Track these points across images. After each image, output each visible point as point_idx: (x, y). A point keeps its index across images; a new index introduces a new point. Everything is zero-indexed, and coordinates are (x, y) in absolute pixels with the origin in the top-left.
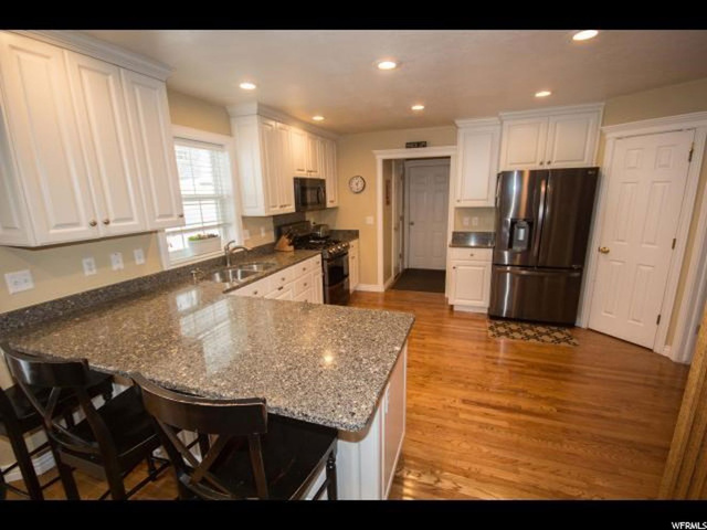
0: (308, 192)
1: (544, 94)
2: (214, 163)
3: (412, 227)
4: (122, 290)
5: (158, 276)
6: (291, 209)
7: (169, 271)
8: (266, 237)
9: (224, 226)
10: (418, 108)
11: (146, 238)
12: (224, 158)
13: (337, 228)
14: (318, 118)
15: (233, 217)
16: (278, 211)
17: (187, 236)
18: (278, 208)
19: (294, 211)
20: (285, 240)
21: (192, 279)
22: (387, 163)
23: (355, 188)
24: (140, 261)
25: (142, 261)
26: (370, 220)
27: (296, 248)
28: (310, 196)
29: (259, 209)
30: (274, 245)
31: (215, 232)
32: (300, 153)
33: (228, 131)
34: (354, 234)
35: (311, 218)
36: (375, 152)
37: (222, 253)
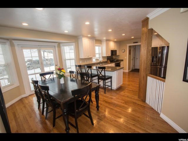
2: (99, 48)
3: (137, 60)
6: (110, 55)
8: (106, 60)
9: (99, 58)
11: (90, 59)
12: (100, 48)
13: (119, 59)
14: (116, 40)
15: (101, 57)
16: (108, 56)
17: (95, 59)
20: (109, 60)
22: (130, 47)
23: (123, 51)
24: (90, 62)
26: (126, 58)
27: (110, 62)
28: (114, 53)
29: (105, 55)
30: (107, 61)
31: (98, 59)
32: (112, 46)
33: (101, 44)
34: (122, 60)
35: (114, 57)
36: (127, 44)
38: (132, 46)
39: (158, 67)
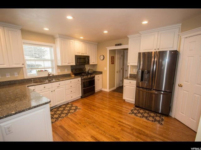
0: (82, 60)
1: (145, 22)
2: (51, 51)
4: (8, 83)
5: (22, 80)
7: (26, 79)
9: (52, 68)
10: (106, 32)
13: (97, 70)
15: (55, 66)
17: (37, 70)
18: (67, 64)
19: (75, 65)
21: (32, 81)
22: (111, 51)
23: (102, 59)
25: (17, 76)
26: (105, 69)
27: (75, 76)
29: (60, 64)
31: (47, 69)
34: (101, 73)
36: (107, 48)
37: (47, 75)
38: (117, 50)
39: (152, 93)
